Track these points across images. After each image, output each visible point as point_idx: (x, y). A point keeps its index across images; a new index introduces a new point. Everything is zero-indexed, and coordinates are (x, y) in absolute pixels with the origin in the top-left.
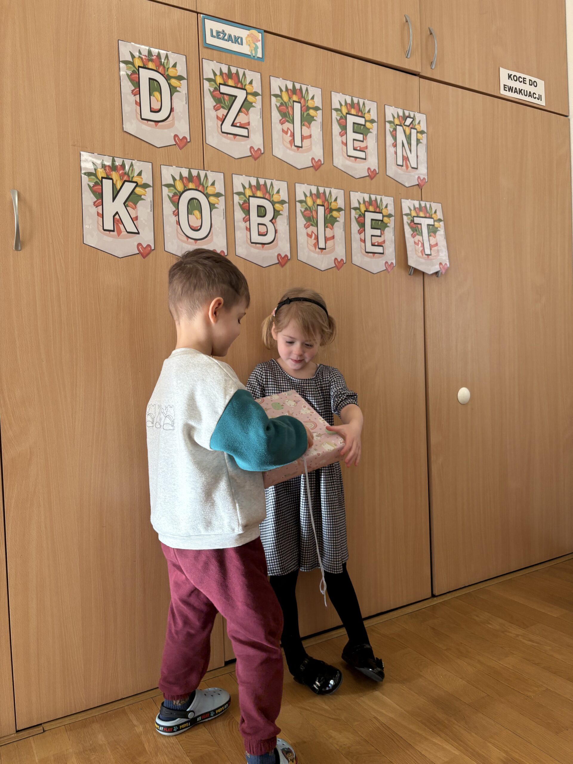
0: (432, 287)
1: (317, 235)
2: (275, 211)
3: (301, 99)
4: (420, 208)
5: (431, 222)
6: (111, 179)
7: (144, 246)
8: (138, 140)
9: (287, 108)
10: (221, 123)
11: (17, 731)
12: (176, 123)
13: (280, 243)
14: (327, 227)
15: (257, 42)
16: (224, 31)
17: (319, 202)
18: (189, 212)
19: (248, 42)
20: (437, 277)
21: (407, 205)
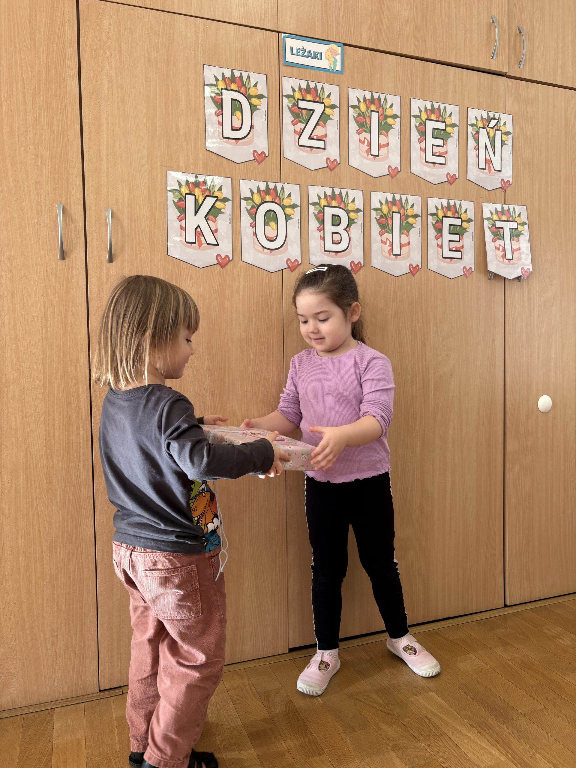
0: (513, 292)
1: (392, 241)
2: (350, 220)
3: (379, 109)
4: (503, 212)
5: (514, 225)
6: (194, 195)
7: (223, 257)
8: (220, 157)
9: (365, 118)
10: (298, 136)
11: (100, 691)
12: (255, 139)
13: (353, 251)
14: (403, 233)
15: (336, 56)
16: (303, 48)
17: (395, 209)
18: (266, 224)
19: (327, 56)
20: (519, 281)
21: (488, 209)
